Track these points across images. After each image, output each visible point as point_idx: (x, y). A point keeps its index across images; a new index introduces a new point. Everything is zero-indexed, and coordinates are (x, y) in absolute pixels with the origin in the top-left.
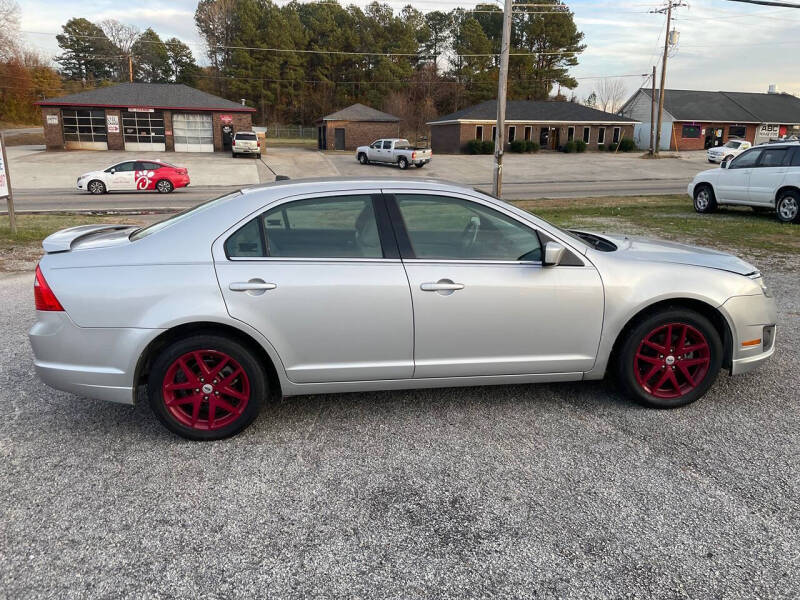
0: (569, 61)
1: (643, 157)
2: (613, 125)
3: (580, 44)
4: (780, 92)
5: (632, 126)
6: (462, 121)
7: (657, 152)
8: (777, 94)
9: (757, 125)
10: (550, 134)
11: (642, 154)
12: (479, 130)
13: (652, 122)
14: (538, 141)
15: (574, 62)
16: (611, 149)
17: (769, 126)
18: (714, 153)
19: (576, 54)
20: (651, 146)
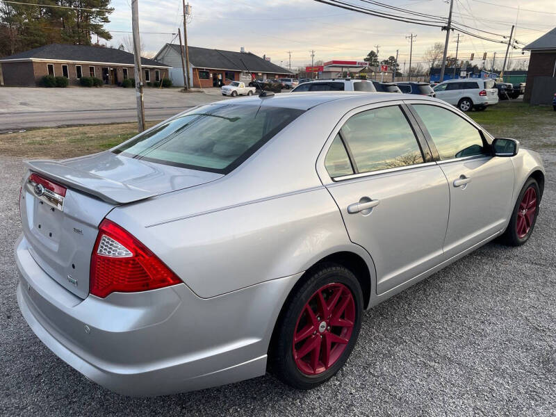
0: (102, 19)
1: (181, 91)
2: (154, 69)
3: (109, 7)
4: (247, 52)
5: (167, 70)
6: (34, 59)
7: (189, 88)
8: (246, 53)
9: (240, 72)
10: (110, 72)
11: (180, 89)
12: (50, 67)
13: (183, 68)
14: (101, 78)
15: (106, 20)
16: (156, 85)
17: (246, 73)
18: (225, 89)
19: (107, 14)
20: (185, 84)
